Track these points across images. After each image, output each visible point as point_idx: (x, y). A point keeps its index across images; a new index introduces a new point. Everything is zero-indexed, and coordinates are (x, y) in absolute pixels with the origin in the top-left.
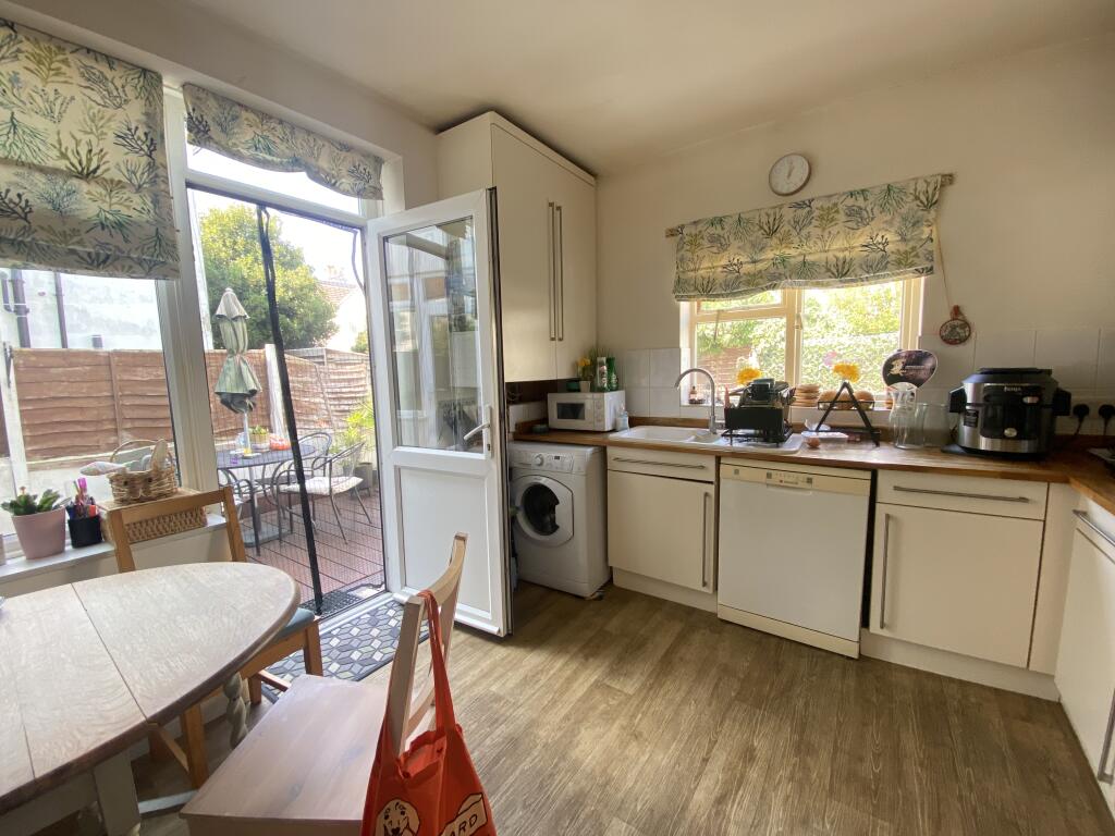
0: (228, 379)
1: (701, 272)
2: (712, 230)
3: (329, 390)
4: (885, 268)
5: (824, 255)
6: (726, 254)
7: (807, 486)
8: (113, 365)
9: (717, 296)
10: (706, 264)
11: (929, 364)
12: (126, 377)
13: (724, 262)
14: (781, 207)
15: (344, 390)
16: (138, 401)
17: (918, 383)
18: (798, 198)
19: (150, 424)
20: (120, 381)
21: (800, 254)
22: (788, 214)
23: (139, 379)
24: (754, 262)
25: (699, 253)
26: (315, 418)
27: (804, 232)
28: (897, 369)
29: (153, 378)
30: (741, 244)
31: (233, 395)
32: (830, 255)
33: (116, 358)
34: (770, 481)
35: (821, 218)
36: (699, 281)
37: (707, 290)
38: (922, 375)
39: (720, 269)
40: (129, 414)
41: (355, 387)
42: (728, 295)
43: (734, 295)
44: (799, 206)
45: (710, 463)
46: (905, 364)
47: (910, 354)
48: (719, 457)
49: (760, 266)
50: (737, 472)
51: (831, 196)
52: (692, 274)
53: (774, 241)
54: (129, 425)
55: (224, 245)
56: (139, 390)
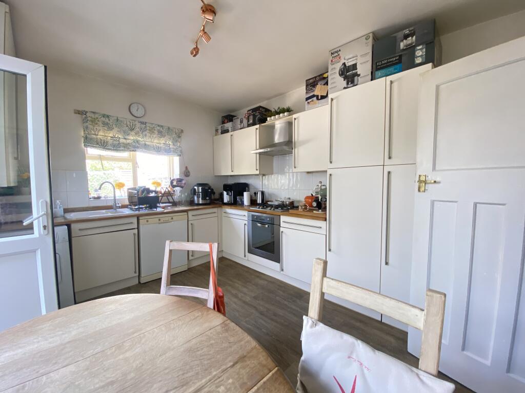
1: (99, 136)
2: (103, 119)
4: (170, 152)
5: (152, 143)
6: (112, 132)
7: (171, 220)
9: (109, 149)
10: (101, 133)
11: (184, 182)
13: (111, 135)
14: (135, 121)
17: (182, 187)
18: (141, 120)
21: (143, 141)
22: (138, 125)
24: (125, 139)
25: (97, 127)
27: (144, 133)
28: (175, 183)
30: (119, 130)
32: (154, 144)
34: (160, 222)
35: (150, 130)
36: (99, 141)
37: (103, 145)
38: (183, 185)
39: (109, 138)
42: (114, 150)
43: (117, 150)
44: (142, 123)
45: (135, 220)
46: (177, 182)
47: (178, 179)
48: (138, 217)
49: (128, 141)
50: (147, 221)
51: (153, 124)
52: (94, 136)
53: (133, 133)
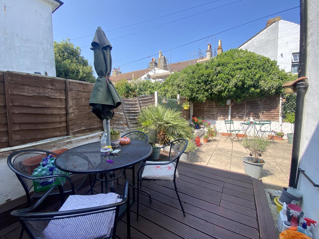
0: (100, 93)
3: (126, 109)
8: (6, 83)
12: (16, 92)
15: (131, 109)
16: (24, 111)
19: (32, 127)
20: (12, 95)
23: (26, 94)
26: (121, 122)
29: (36, 94)
31: (104, 106)
33: (9, 78)
40: (17, 120)
41: (135, 108)
54: (17, 128)
55: (60, 55)
56: (26, 102)
